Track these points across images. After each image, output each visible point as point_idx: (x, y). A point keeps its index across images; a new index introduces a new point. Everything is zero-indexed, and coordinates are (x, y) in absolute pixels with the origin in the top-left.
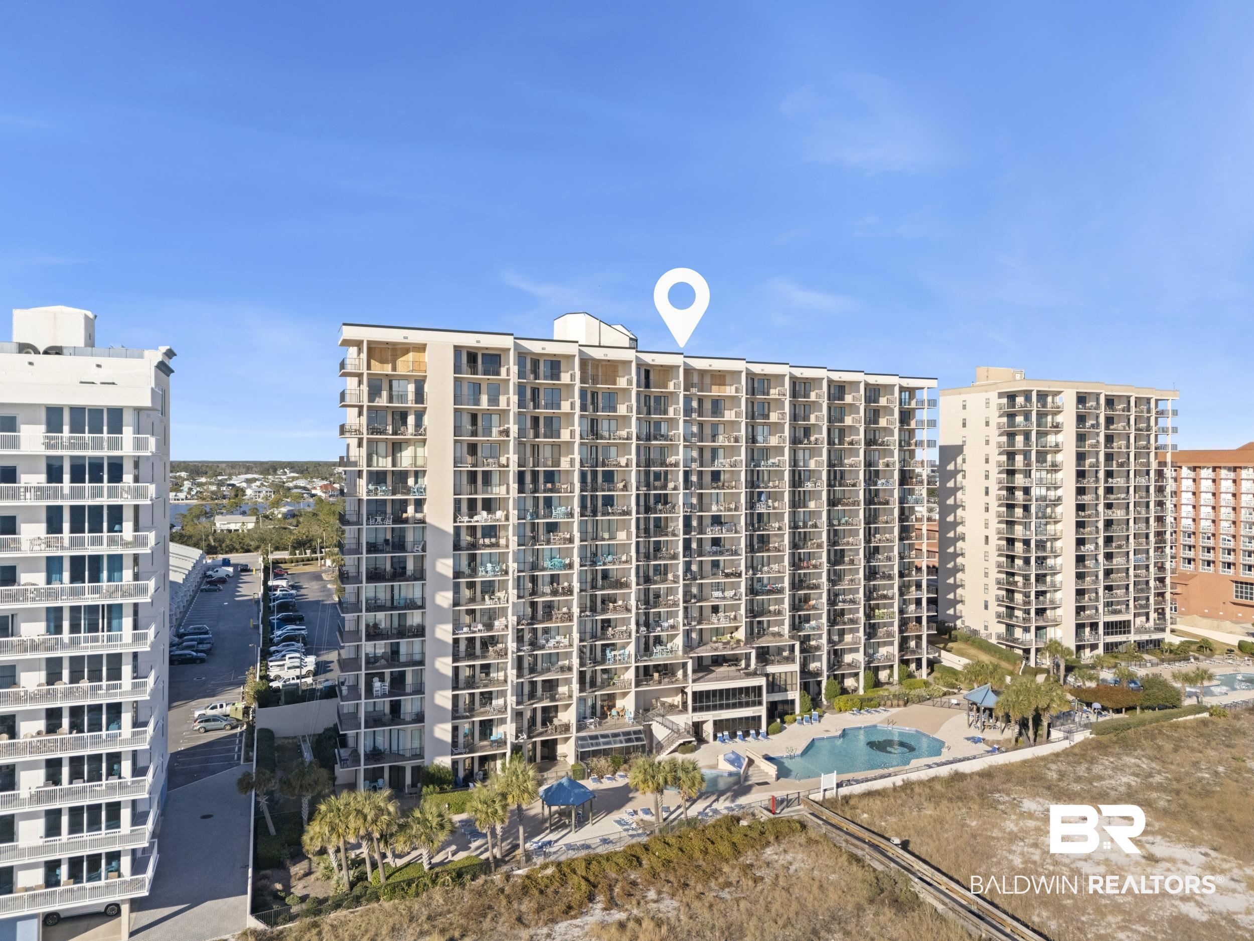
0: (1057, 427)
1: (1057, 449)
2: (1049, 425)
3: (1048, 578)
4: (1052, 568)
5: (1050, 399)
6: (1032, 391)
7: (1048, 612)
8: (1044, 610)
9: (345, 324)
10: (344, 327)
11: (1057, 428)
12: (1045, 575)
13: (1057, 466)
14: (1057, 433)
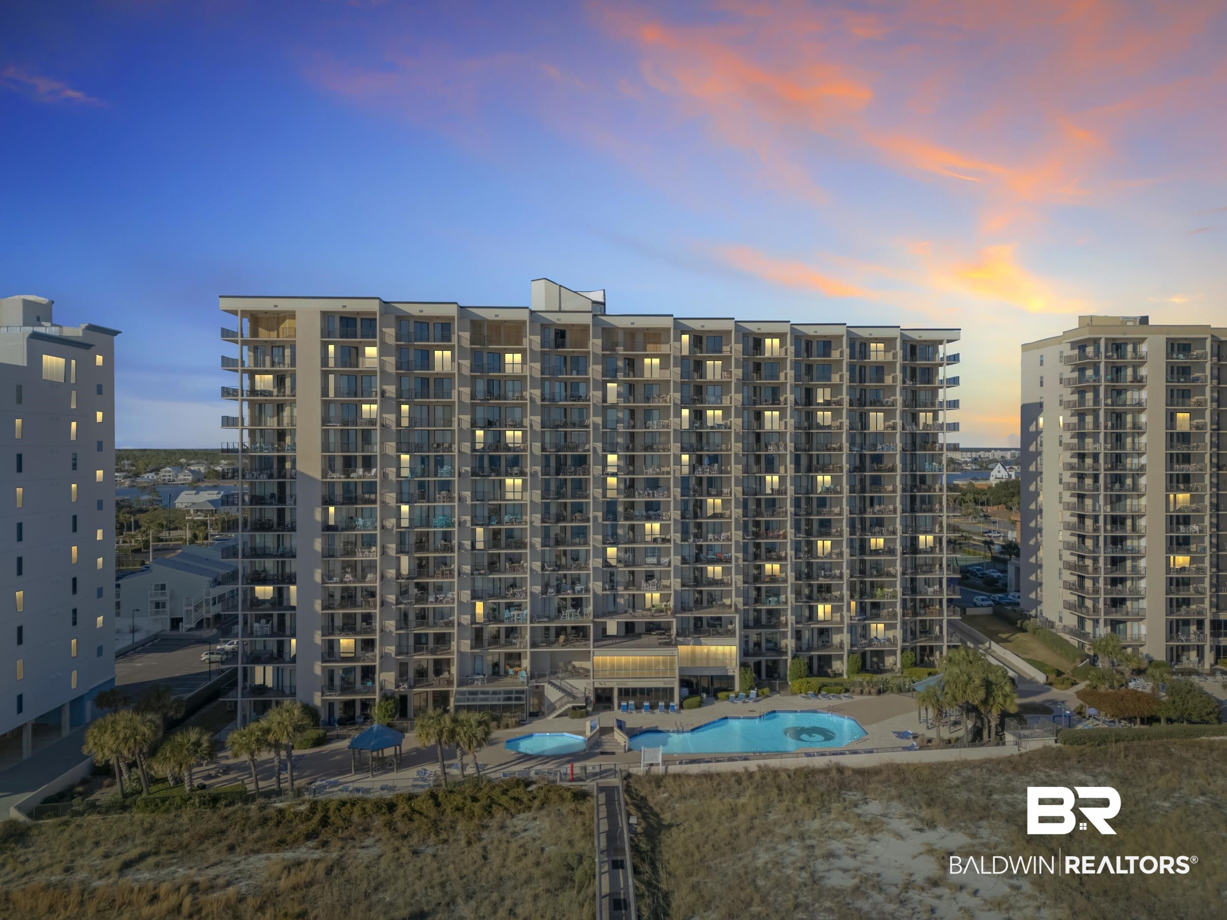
0: (1141, 381)
1: (1140, 407)
2: (1129, 378)
3: (1129, 563)
4: (1133, 550)
5: (1130, 348)
6: (1100, 339)
7: (1129, 603)
8: (1123, 601)
9: (220, 297)
10: (221, 299)
11: (1139, 382)
12: (1124, 559)
13: (1140, 428)
14: (1140, 388)
